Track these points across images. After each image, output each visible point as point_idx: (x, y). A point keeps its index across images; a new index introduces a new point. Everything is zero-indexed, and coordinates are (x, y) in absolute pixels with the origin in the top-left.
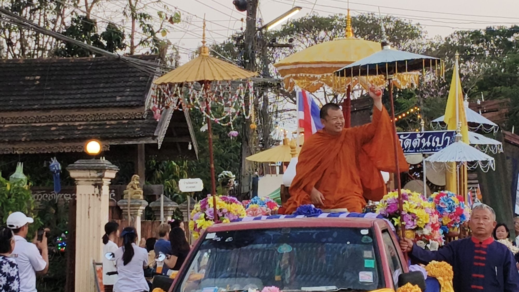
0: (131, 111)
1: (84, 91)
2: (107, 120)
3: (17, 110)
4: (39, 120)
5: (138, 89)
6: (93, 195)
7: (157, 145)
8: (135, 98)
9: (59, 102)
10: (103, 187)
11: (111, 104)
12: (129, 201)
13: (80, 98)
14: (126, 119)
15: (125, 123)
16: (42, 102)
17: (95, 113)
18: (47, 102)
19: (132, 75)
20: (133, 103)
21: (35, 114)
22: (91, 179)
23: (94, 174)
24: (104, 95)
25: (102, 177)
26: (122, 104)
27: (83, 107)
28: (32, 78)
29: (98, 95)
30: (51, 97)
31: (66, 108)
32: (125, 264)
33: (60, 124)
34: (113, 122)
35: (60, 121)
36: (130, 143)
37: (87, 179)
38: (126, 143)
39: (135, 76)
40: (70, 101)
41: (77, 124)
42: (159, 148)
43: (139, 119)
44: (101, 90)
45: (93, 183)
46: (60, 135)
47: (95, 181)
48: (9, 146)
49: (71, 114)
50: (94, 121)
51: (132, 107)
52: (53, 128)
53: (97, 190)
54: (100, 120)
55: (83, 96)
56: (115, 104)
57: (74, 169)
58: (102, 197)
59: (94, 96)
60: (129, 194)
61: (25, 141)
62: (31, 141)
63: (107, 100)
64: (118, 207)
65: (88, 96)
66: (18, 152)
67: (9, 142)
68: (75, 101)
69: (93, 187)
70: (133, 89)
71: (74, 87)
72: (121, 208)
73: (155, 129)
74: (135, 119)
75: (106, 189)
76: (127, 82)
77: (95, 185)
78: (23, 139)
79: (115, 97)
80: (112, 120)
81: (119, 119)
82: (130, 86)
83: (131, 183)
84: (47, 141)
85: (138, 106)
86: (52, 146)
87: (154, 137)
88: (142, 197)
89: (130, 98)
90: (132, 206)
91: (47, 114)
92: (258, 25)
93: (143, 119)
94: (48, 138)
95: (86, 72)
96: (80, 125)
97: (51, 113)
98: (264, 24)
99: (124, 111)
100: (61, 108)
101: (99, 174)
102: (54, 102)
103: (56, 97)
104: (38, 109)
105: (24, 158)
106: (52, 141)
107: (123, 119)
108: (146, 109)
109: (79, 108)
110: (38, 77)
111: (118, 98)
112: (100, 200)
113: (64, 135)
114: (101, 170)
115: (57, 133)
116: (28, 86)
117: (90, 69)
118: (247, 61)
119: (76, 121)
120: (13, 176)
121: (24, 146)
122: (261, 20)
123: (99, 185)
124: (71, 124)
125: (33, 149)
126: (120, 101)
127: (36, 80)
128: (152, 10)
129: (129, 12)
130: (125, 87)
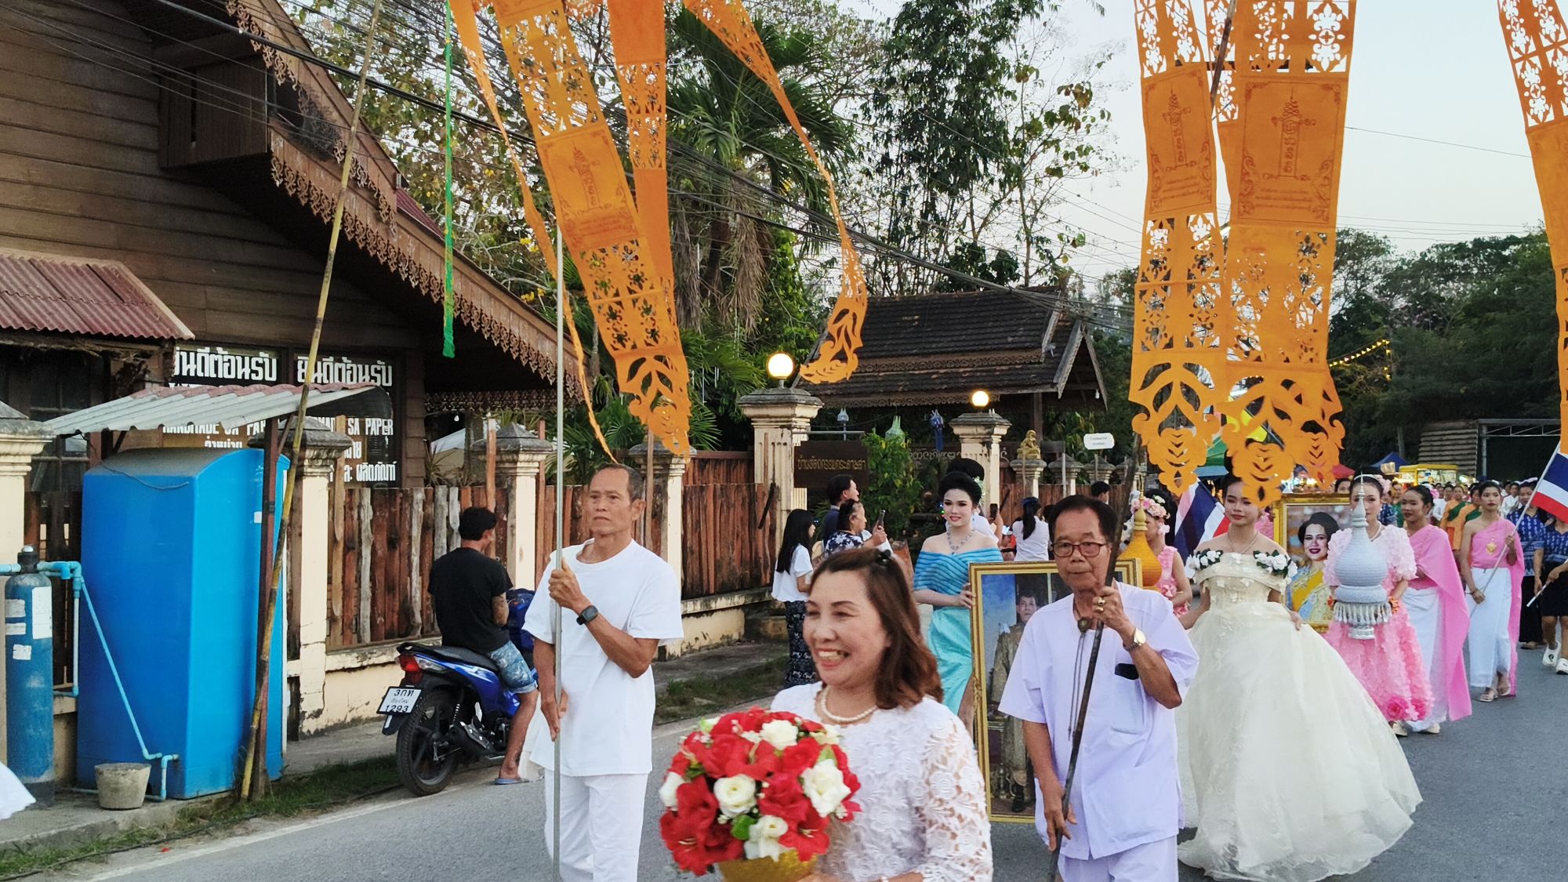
0: (1025, 354)
1: (969, 332)
2: (997, 365)
3: (893, 356)
4: (918, 366)
5: (1032, 327)
6: (982, 454)
7: (1057, 393)
8: (1029, 339)
9: (940, 345)
10: (992, 445)
11: (1001, 346)
12: (1024, 461)
13: (965, 340)
14: (1019, 364)
15: (1018, 369)
16: (921, 346)
17: (982, 357)
18: (927, 346)
19: (1027, 310)
20: (1027, 344)
21: (913, 360)
22: (978, 437)
23: (981, 430)
24: (993, 336)
25: (991, 433)
26: (1014, 346)
27: (968, 351)
28: (910, 318)
29: (986, 336)
30: (931, 339)
31: (948, 353)
32: (1025, 538)
33: (942, 371)
34: (1004, 368)
35: (941, 368)
36: (1025, 392)
37: (974, 437)
38: (1019, 392)
39: (1030, 312)
40: (952, 344)
41: (961, 370)
42: (1060, 397)
43: (1035, 363)
44: (989, 330)
45: (981, 440)
46: (942, 384)
47: (983, 438)
48: (885, 398)
49: (955, 359)
50: (982, 366)
51: (1026, 349)
52: (934, 376)
53: (986, 448)
54: (989, 366)
55: (969, 338)
56: (1007, 346)
57: (958, 425)
58: (992, 457)
59: (981, 337)
60: (1024, 452)
61: (903, 391)
62: (909, 391)
63: (996, 342)
64: (1010, 469)
65: (975, 337)
66: (894, 405)
67: (886, 393)
68: (958, 344)
69: (981, 445)
70: (1028, 327)
71: (958, 327)
72: (1015, 469)
73: (1054, 375)
74: (1031, 363)
75: (995, 448)
76: (1021, 319)
77: (983, 444)
78: (900, 389)
79: (1007, 338)
80: (1002, 365)
81: (1010, 364)
82: (1024, 325)
83: (1027, 439)
84: (927, 391)
85: (1033, 348)
86: (932, 396)
87: (1054, 385)
88: (1039, 457)
89: (1023, 339)
90: (1027, 467)
91: (927, 360)
93: (1039, 363)
94: (929, 387)
95: (972, 310)
96: (965, 372)
97: (932, 358)
99: (1016, 354)
100: (943, 353)
101: (988, 430)
102: (934, 346)
103: (937, 340)
104: (917, 354)
105: (902, 411)
106: (933, 391)
107: (1016, 364)
108: (1043, 351)
109: (963, 352)
110: (917, 317)
111: (1010, 339)
113: (947, 383)
114: (990, 425)
115: (938, 381)
116: (905, 328)
117: (977, 306)
120: (889, 432)
121: (901, 397)
123: (987, 444)
124: (955, 370)
125: (911, 400)
126: (1013, 342)
127: (914, 321)
128: (1050, 233)
129: (1023, 236)
130: (1019, 325)
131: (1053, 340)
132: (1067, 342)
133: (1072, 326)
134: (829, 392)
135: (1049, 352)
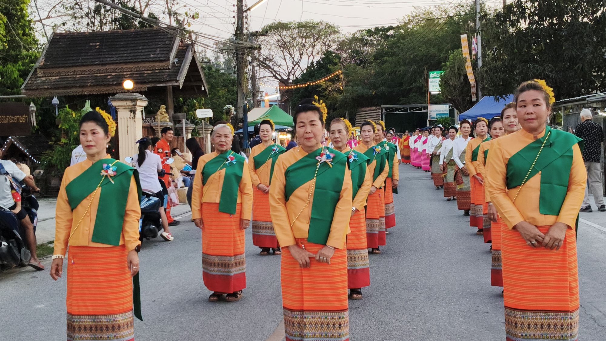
0: (160, 64)
1: (129, 51)
2: (145, 70)
3: (84, 66)
4: (99, 71)
5: (165, 49)
6: (130, 118)
7: (179, 86)
8: (163, 55)
9: (112, 59)
10: (136, 112)
11: (147, 59)
12: (159, 123)
13: (126, 57)
14: (158, 70)
15: (157, 72)
16: (101, 60)
17: (135, 66)
18: (104, 60)
19: (161, 40)
20: (161, 59)
21: (96, 68)
22: (127, 107)
23: (129, 103)
24: (142, 54)
25: (135, 105)
26: (154, 59)
27: (128, 62)
28: (94, 44)
29: (138, 54)
30: (107, 56)
31: (117, 63)
32: (139, 165)
33: (113, 74)
34: (149, 72)
35: (113, 72)
36: (161, 85)
37: (125, 107)
38: (158, 85)
39: (163, 41)
40: (120, 58)
41: (125, 73)
42: (181, 88)
43: (167, 69)
44: (140, 51)
45: (129, 110)
46: (114, 81)
47: (131, 108)
48: (81, 90)
49: (120, 67)
50: (136, 71)
51: (161, 61)
52: (109, 77)
53: (132, 114)
54: (140, 71)
55: (129, 55)
56: (150, 60)
57: (114, 100)
58: (136, 120)
59: (135, 55)
60: (159, 118)
61: (90, 86)
62: (94, 86)
63: (144, 57)
64: (151, 127)
65: (132, 55)
66: (86, 93)
67: (80, 87)
68: (123, 58)
69: (129, 112)
70: (161, 49)
71: (122, 49)
72: (154, 128)
73: (177, 75)
74: (164, 69)
75: (139, 114)
76: (158, 44)
77: (131, 111)
78: (89, 84)
79: (150, 55)
80: (148, 70)
81: (153, 70)
82: (160, 48)
83: (160, 110)
84: (105, 85)
85: (165, 61)
86: (108, 88)
87: (177, 81)
88: (168, 120)
89: (159, 56)
91: (104, 68)
92: (244, 8)
93: (169, 69)
94: (105, 83)
95: (130, 39)
96: (127, 74)
97: (107, 67)
98: (248, 6)
99: (156, 64)
100: (113, 64)
101: (133, 103)
102: (108, 59)
103: (110, 56)
104: (99, 65)
105: (90, 97)
106: (108, 85)
107: (156, 70)
108: (171, 62)
109: (126, 63)
110: (98, 44)
111: (152, 56)
112: (135, 121)
113: (116, 81)
114: (134, 100)
115: (112, 80)
116: (91, 49)
117: (133, 37)
118: (238, 32)
119: (124, 72)
120: (84, 109)
121: (90, 89)
122: (246, 6)
123: (133, 111)
124: (121, 73)
125: (95, 91)
126: (153, 58)
127: (96, 46)
128: (182, 11)
129: (167, 11)
130: (156, 48)
131: (177, 56)
132: (184, 58)
133: (186, 49)
134: (46, 87)
135: (174, 63)
